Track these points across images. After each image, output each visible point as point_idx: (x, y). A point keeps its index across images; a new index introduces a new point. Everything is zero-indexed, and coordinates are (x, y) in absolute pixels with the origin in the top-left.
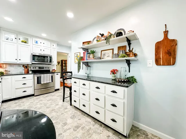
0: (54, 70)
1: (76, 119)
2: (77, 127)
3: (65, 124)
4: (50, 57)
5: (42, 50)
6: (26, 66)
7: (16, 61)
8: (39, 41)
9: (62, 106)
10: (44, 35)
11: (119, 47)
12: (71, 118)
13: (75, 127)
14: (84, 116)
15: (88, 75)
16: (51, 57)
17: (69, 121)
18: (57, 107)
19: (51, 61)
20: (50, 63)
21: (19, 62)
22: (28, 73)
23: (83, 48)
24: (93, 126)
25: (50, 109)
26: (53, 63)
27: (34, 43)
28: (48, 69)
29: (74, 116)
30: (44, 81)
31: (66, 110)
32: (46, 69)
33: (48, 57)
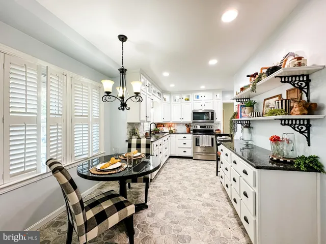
0: (218, 130)
1: (213, 198)
2: (208, 205)
3: (200, 195)
4: (211, 113)
5: (203, 105)
6: (188, 125)
7: (180, 120)
8: (200, 94)
9: (211, 179)
10: (203, 87)
11: (287, 91)
12: (210, 194)
13: (207, 203)
14: (227, 202)
15: (247, 141)
16: (213, 113)
17: (206, 195)
18: (206, 177)
19: (212, 118)
20: (212, 121)
21: (182, 121)
22: (189, 133)
23: (237, 99)
24: (228, 216)
25: (198, 176)
26: (216, 121)
27: (195, 99)
28: (211, 128)
29: (215, 194)
30: (202, 144)
31: (212, 185)
32: (208, 129)
33: (209, 113)
